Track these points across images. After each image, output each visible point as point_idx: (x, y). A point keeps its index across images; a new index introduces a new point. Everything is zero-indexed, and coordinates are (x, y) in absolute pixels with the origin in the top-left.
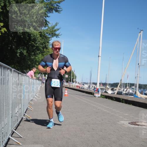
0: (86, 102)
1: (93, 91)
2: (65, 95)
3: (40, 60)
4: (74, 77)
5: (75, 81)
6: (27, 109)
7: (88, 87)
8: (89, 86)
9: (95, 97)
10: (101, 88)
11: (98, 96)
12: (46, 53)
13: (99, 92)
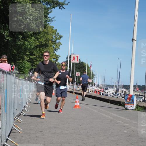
0: (112, 118)
1: (122, 100)
2: (75, 106)
3: (32, 47)
4: (91, 75)
5: (92, 82)
6: (11, 131)
7: (114, 92)
8: (117, 91)
9: (126, 109)
10: (137, 95)
11: (131, 108)
12: (42, 35)
13: (133, 101)
